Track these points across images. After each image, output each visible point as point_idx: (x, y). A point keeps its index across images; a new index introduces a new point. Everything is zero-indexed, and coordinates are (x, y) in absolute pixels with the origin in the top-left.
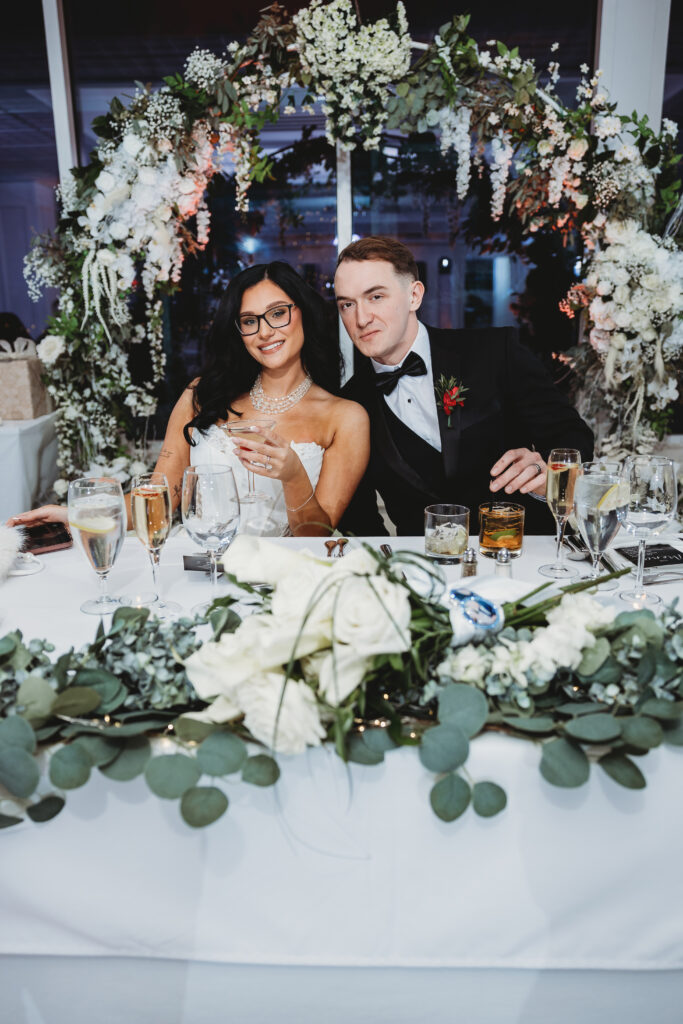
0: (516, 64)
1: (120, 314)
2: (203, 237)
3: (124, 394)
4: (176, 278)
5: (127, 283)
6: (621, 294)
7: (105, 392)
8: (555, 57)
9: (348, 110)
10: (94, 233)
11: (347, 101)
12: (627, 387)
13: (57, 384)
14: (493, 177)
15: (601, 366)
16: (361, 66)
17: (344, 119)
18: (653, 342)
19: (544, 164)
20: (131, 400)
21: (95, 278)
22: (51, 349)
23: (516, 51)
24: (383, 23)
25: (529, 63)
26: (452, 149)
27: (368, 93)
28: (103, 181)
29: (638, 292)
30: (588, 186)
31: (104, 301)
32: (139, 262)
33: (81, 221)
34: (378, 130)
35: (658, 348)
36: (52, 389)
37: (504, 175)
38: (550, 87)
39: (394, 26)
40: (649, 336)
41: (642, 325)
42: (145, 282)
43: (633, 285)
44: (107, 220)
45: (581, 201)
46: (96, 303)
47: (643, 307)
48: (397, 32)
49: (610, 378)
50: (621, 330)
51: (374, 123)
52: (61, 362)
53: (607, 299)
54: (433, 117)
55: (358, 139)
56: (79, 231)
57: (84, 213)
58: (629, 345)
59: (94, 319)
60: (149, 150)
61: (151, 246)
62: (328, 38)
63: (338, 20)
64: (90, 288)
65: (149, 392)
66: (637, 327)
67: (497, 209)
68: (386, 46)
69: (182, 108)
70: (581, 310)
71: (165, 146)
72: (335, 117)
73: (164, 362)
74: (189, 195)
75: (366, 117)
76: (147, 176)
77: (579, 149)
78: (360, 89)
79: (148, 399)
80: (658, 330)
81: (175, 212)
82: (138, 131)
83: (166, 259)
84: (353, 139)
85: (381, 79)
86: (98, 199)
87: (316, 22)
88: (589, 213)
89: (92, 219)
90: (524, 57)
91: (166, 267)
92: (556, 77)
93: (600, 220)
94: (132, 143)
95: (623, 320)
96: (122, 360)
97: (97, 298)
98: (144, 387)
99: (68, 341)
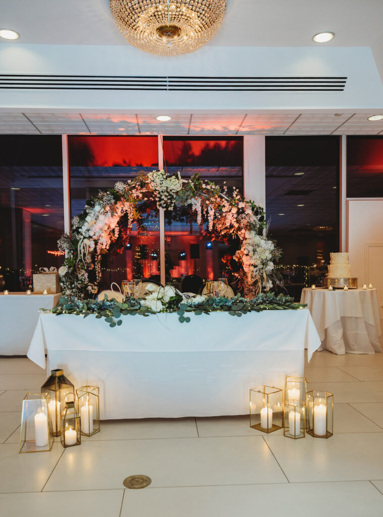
0: (213, 187)
1: (88, 259)
2: (117, 235)
3: (87, 286)
4: (108, 248)
5: (92, 249)
6: (251, 254)
7: (79, 286)
8: (225, 185)
9: (163, 199)
10: (83, 234)
11: (163, 197)
12: (255, 283)
13: (63, 282)
14: (209, 218)
15: (247, 277)
16: (167, 188)
17: (162, 202)
18: (262, 268)
19: (224, 215)
20: (90, 288)
21: (82, 247)
22: (63, 271)
23: (214, 183)
24: (174, 177)
25: (218, 187)
26: (195, 210)
27: (170, 195)
28: (88, 218)
29: (256, 253)
30: (238, 221)
31: (84, 255)
32: (96, 242)
33: (80, 230)
34: (173, 205)
35: (264, 270)
36: (62, 284)
37: (212, 217)
38: (225, 193)
39: (177, 177)
40: (261, 266)
41: (258, 263)
42: (98, 249)
43: (254, 251)
44: (88, 230)
45: (236, 225)
46: (82, 255)
47: (258, 257)
48: (178, 179)
49: (250, 280)
50: (252, 265)
51: (171, 203)
52: (66, 275)
53: (247, 255)
54: (189, 202)
55: (167, 207)
56: (79, 233)
57: (81, 228)
58: (255, 269)
59: (81, 260)
60: (103, 209)
61: (100, 238)
62: (158, 181)
63: (161, 176)
64: (80, 251)
65: (95, 285)
66: (256, 264)
67: (211, 228)
68: (175, 183)
69: (114, 198)
70: (240, 258)
71: (108, 208)
72: (160, 201)
73: (100, 276)
74: (114, 222)
75: (169, 201)
76: (102, 217)
77: (234, 210)
78: (167, 194)
79: (96, 288)
80: (263, 264)
81: (109, 227)
82: (100, 204)
83: (105, 242)
84: (165, 207)
85: (173, 191)
86: (86, 224)
87: (154, 176)
88: (239, 229)
89: (83, 230)
90: (216, 185)
91: (105, 244)
92: (226, 190)
93: (243, 231)
94: (97, 208)
95: (252, 262)
96: (86, 275)
97: (82, 254)
98: (94, 284)
99: (69, 267)
